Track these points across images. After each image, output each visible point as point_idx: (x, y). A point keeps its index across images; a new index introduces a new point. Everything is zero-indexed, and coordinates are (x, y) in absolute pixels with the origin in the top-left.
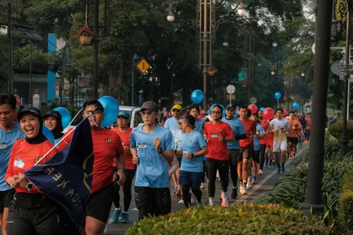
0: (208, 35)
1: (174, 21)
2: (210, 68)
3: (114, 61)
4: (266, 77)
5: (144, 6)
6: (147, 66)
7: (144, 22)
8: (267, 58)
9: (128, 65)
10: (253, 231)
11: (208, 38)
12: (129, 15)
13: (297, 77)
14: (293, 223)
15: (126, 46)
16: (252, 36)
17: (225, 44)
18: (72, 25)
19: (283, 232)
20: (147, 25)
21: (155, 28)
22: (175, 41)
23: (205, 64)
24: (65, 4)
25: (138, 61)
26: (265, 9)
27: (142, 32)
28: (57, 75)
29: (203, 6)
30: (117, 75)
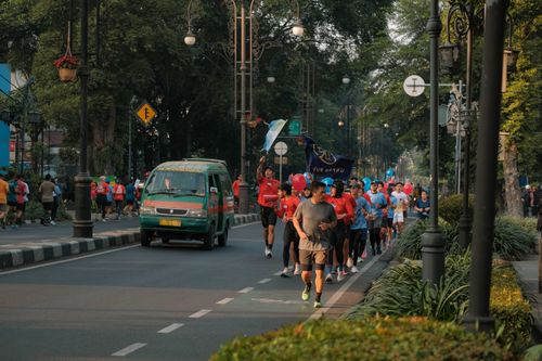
0: (248, 65)
1: (194, 45)
2: (250, 117)
3: (102, 106)
4: (329, 129)
5: (149, 22)
6: (152, 114)
7: (149, 46)
8: (333, 101)
9: (123, 112)
10: (403, 355)
11: (248, 71)
12: (125, 35)
13: (377, 129)
14: (455, 343)
15: (120, 83)
16: (311, 66)
17: (271, 79)
18: (35, 50)
19: (446, 356)
20: (154, 50)
21: (164, 55)
22: (194, 75)
23: (243, 110)
24: (24, 18)
25: (137, 106)
26: (330, 27)
27: (144, 62)
28: (12, 128)
29: (239, 21)
30: (106, 127)
